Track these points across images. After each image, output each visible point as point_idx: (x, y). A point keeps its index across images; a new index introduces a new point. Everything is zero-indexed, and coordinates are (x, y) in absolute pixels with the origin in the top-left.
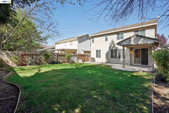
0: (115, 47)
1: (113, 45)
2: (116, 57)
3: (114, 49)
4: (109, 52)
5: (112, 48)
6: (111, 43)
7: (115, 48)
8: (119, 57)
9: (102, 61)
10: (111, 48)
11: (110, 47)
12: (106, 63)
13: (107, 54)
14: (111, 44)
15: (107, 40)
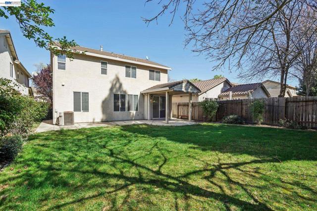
0: (121, 90)
1: (118, 85)
2: (123, 109)
3: (119, 93)
4: (110, 99)
5: (117, 91)
6: (114, 80)
7: (121, 92)
8: (129, 109)
9: (94, 119)
10: (114, 90)
11: (111, 89)
12: (103, 122)
13: (105, 103)
14: (115, 82)
15: (106, 73)
